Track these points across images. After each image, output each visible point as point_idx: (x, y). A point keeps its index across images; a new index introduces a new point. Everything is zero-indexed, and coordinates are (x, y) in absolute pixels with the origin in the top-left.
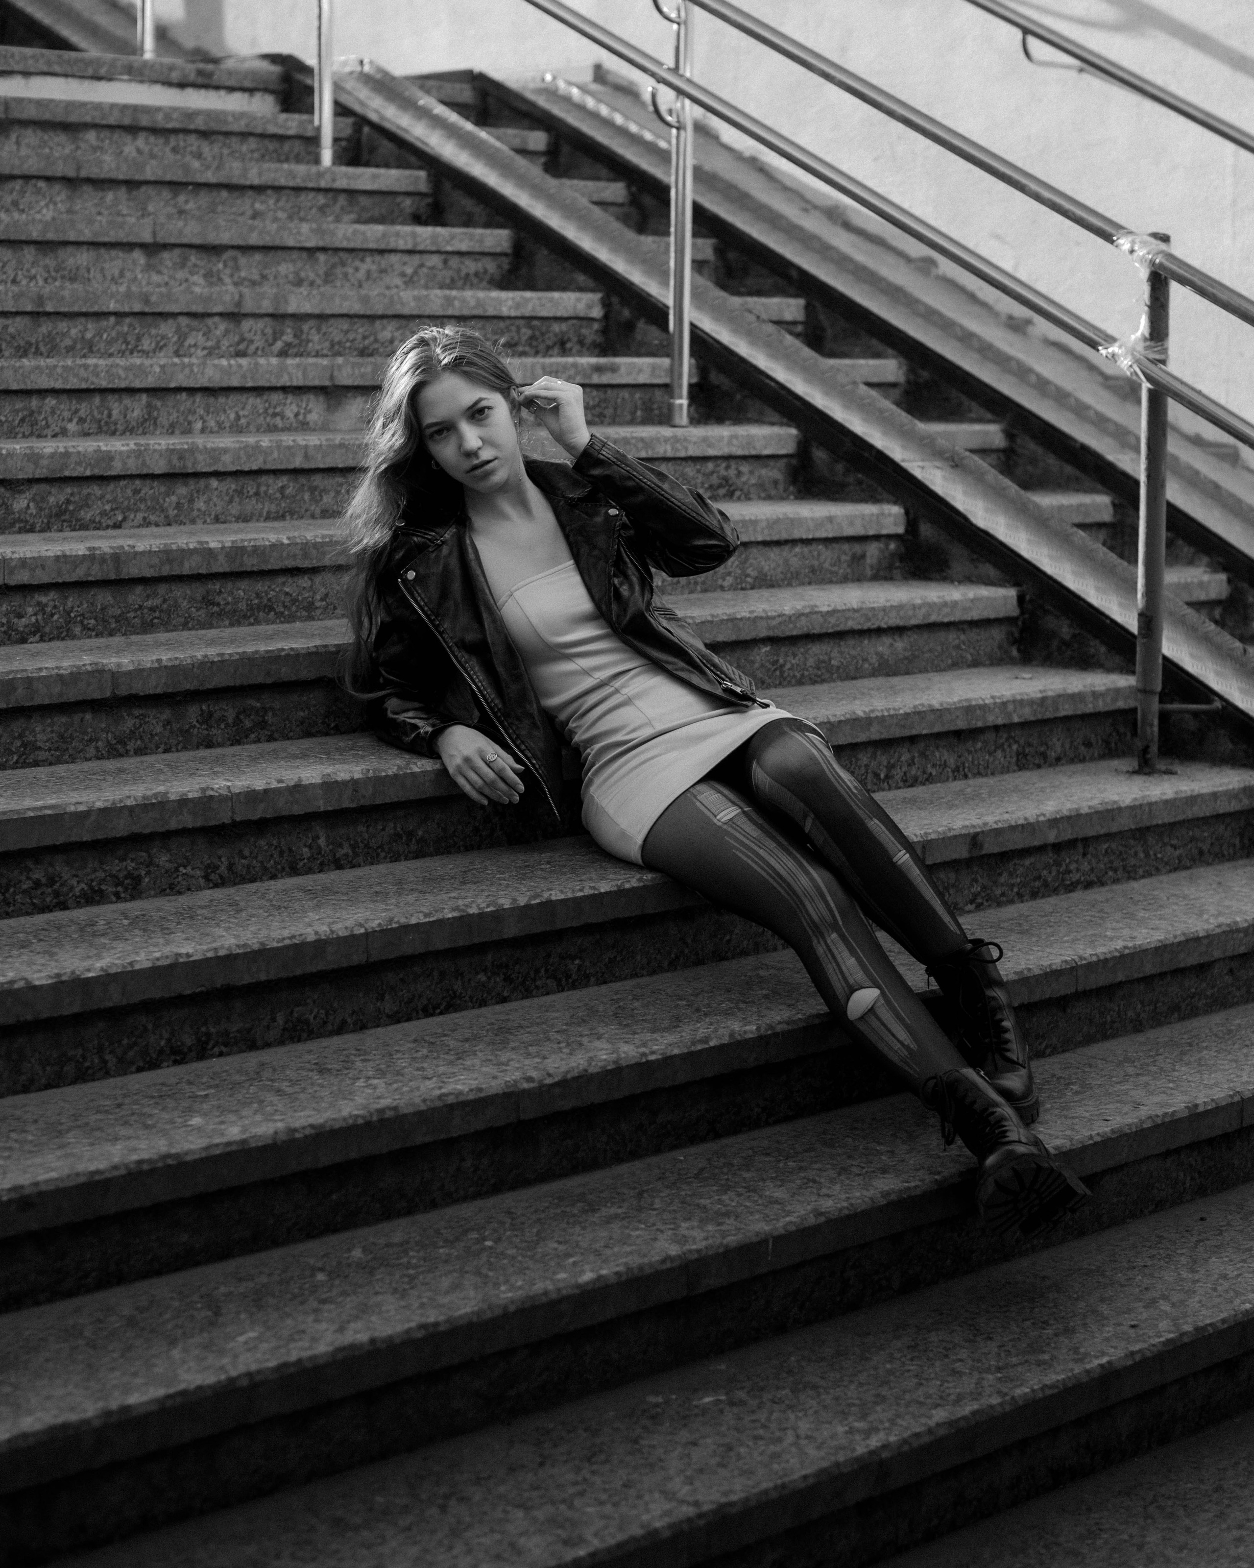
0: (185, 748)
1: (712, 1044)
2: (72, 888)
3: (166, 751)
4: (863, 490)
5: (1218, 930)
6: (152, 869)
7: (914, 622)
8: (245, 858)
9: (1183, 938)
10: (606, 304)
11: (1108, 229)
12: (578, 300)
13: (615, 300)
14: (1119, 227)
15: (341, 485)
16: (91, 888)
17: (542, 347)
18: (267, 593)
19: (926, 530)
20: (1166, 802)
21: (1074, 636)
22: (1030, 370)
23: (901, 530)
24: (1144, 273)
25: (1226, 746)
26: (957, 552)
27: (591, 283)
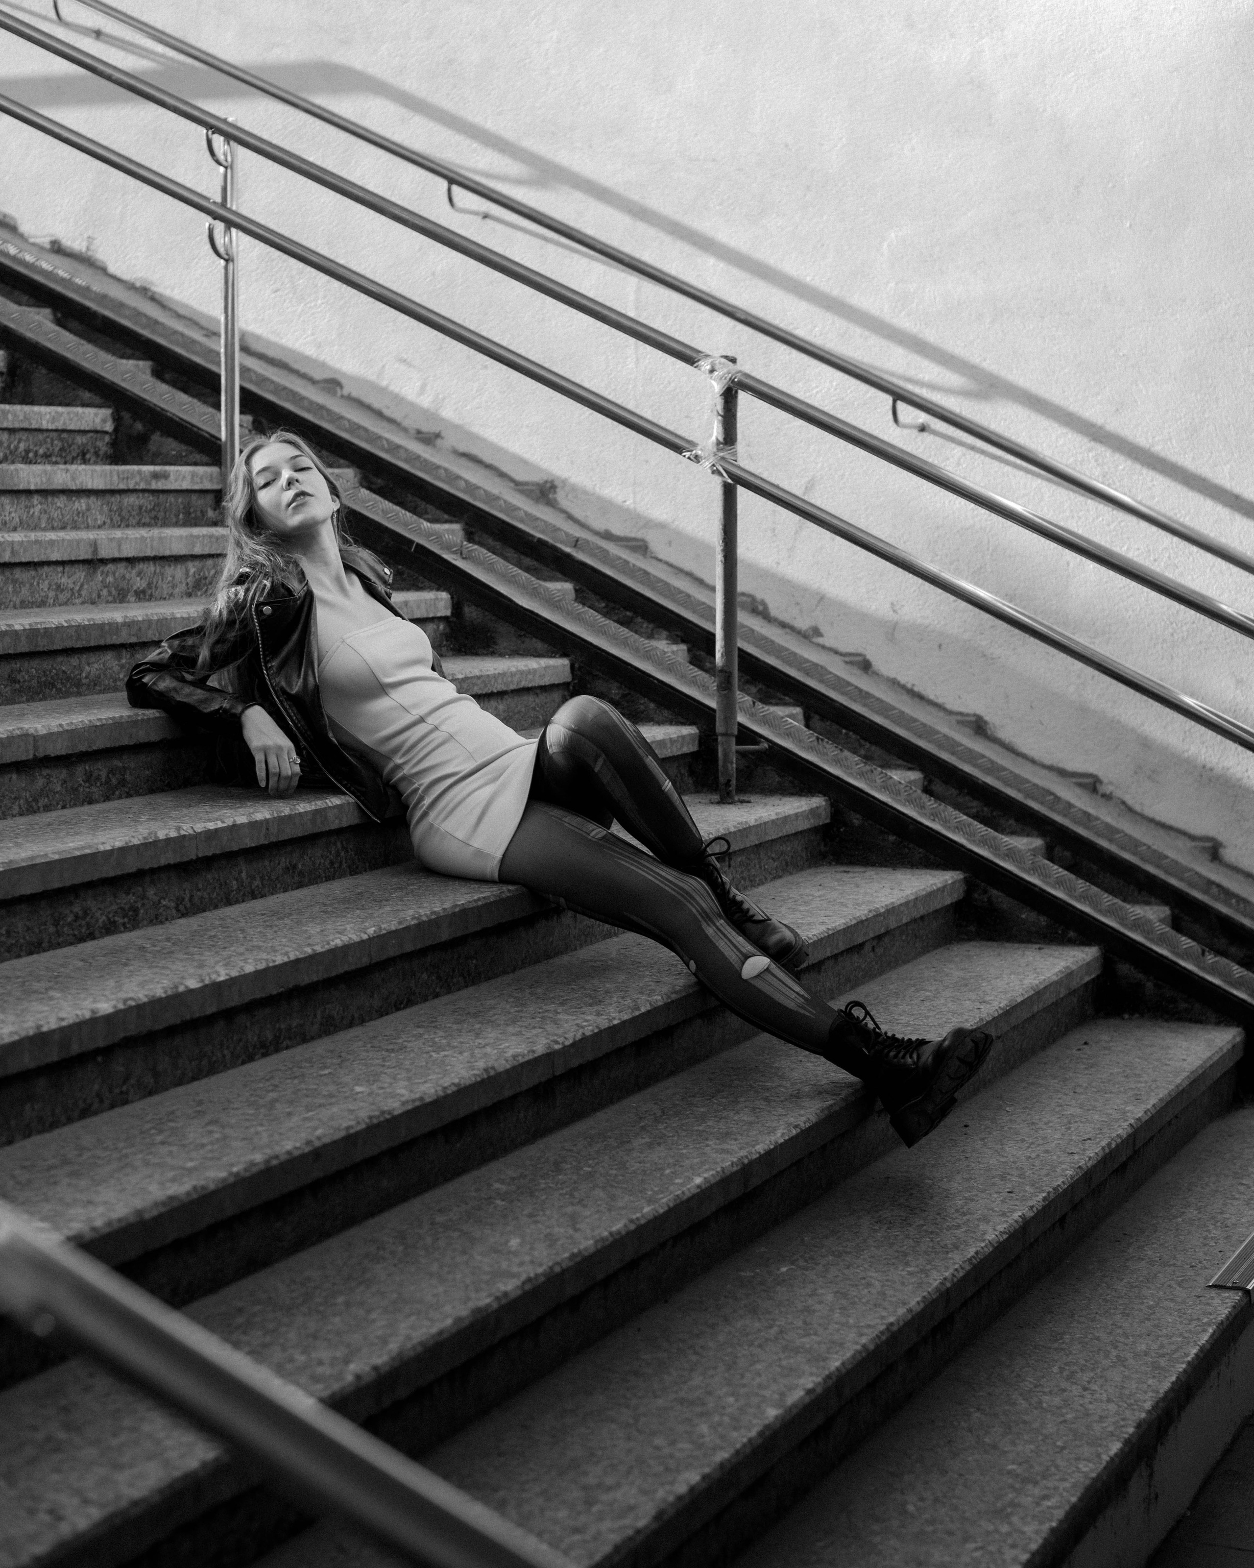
0: (75, 805)
1: (643, 1010)
2: (97, 921)
3: (64, 807)
4: (404, 580)
5: (871, 915)
6: (145, 901)
7: (512, 687)
8: (199, 890)
9: (854, 922)
10: (117, 419)
11: (688, 352)
12: (96, 415)
13: (126, 416)
14: (698, 352)
15: (34, 578)
16: (109, 919)
17: (69, 458)
18: (51, 671)
19: (471, 612)
20: (773, 821)
21: (624, 696)
22: (458, 477)
23: (448, 613)
24: (717, 388)
25: (774, 778)
26: (503, 628)
27: (97, 400)
